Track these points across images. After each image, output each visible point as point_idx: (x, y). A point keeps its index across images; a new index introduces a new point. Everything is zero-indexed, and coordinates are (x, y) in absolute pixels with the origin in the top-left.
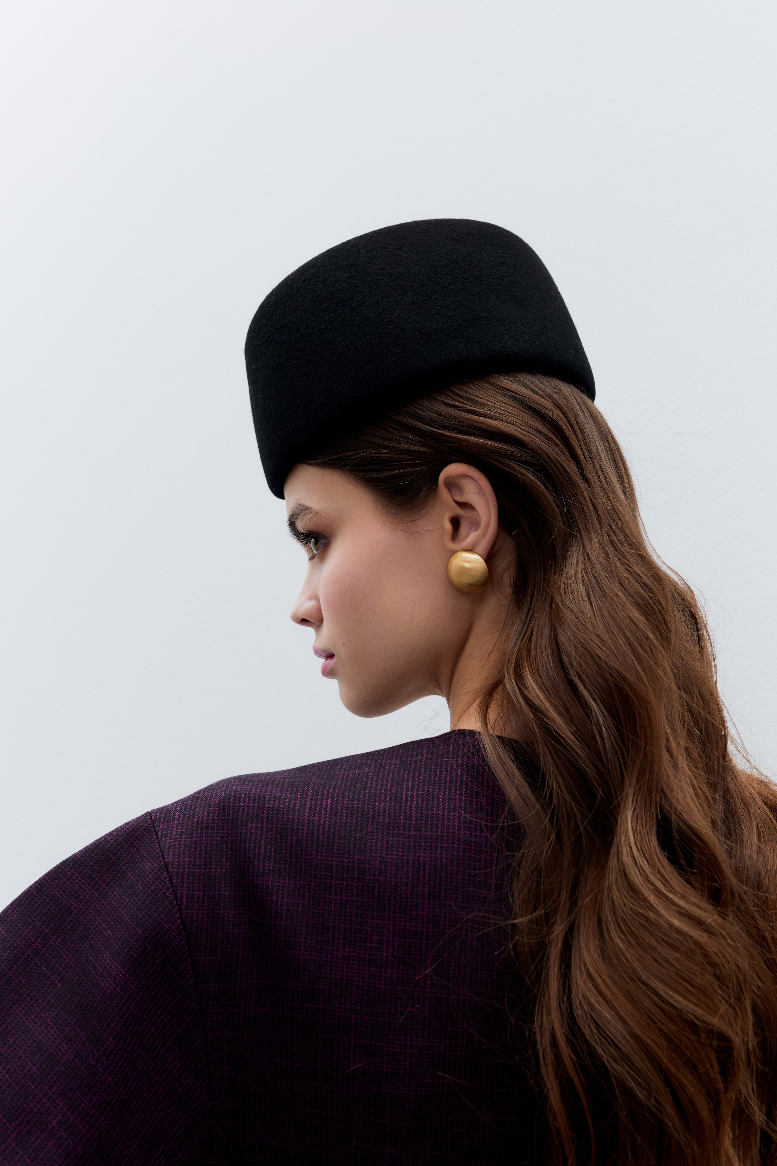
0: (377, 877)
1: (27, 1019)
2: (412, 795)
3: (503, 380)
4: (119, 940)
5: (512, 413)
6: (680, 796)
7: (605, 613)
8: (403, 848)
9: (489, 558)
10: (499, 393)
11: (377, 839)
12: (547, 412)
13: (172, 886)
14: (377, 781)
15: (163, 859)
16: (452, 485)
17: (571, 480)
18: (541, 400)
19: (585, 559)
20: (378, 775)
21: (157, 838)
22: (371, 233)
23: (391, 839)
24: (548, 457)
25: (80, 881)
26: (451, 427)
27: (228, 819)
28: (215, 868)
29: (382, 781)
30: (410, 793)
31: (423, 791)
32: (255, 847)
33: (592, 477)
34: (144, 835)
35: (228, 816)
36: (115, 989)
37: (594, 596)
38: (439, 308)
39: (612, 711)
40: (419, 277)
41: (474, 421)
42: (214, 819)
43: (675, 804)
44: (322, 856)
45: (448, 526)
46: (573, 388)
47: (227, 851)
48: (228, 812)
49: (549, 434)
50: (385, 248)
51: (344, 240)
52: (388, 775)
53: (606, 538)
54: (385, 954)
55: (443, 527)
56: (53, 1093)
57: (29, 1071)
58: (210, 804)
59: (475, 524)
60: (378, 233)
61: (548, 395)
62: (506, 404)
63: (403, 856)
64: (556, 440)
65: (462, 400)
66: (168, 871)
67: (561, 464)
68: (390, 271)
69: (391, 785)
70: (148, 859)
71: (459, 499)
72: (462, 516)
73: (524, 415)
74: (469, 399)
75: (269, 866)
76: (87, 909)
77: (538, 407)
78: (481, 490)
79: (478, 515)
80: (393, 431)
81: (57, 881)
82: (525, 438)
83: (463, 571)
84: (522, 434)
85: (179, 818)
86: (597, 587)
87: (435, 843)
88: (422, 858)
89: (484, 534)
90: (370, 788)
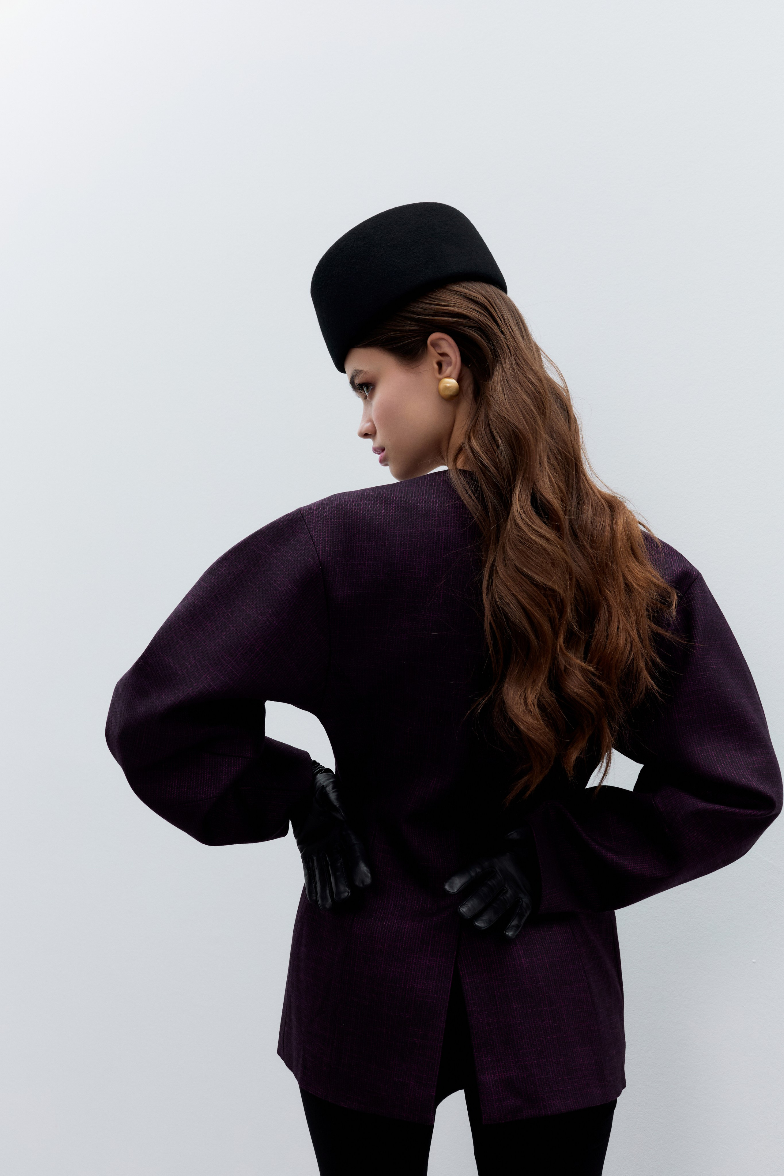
0: (419, 539)
1: (242, 605)
2: (436, 501)
3: (454, 287)
4: (288, 570)
5: (460, 303)
6: (542, 484)
7: (510, 397)
8: (432, 526)
9: (459, 380)
10: (452, 293)
11: (419, 522)
12: (479, 300)
13: (314, 545)
14: (418, 494)
15: (310, 534)
16: (435, 345)
17: (495, 334)
18: (475, 294)
19: (502, 372)
20: (418, 491)
21: (305, 523)
22: (372, 217)
23: (425, 521)
24: (482, 322)
25: (265, 542)
26: (430, 314)
27: (342, 515)
28: (336, 538)
29: (420, 494)
30: (435, 500)
31: (442, 499)
32: (356, 528)
33: (506, 331)
34: (298, 522)
35: (342, 513)
36: (287, 591)
37: (506, 389)
38: (415, 254)
39: (511, 446)
40: (402, 239)
41: (440, 309)
42: (334, 515)
43: (539, 487)
44: (391, 531)
45: (436, 366)
46: (492, 286)
47: (341, 530)
48: (342, 512)
49: (481, 311)
50: (382, 225)
51: (358, 224)
52: (423, 491)
53: (514, 361)
54: (422, 575)
55: (433, 367)
56: (256, 637)
57: (244, 627)
58: (332, 508)
59: (450, 364)
60: (376, 217)
61: (478, 291)
62: (457, 298)
63: (431, 529)
64: (485, 314)
65: (433, 300)
66: (312, 539)
67: (488, 325)
68: (386, 238)
69: (425, 496)
70: (302, 534)
71: (439, 352)
72: (442, 361)
73: (467, 303)
74: (437, 299)
75: (364, 537)
76: (270, 556)
77: (474, 298)
78: (450, 344)
79: (451, 358)
80: (400, 321)
81: (254, 542)
82: (468, 314)
83: (447, 388)
84: (467, 312)
85: (316, 513)
86: (507, 385)
87: (448, 524)
88: (441, 531)
89: (455, 368)
90: (415, 497)
